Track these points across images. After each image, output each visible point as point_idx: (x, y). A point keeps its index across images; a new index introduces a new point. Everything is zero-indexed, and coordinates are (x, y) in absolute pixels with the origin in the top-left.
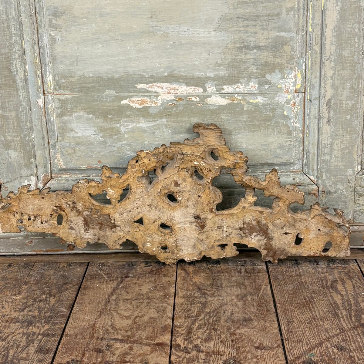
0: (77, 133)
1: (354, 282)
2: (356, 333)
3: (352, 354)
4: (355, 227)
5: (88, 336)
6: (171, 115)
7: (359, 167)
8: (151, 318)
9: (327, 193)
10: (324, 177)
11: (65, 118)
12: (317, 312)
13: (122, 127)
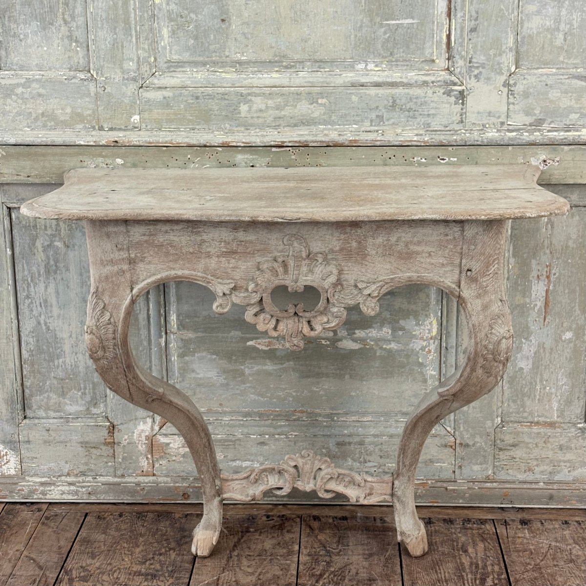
0: (198, 374)
1: (487, 544)
4: (495, 484)
6: (299, 358)
7: (499, 419)
8: (274, 575)
9: (465, 446)
10: (462, 429)
11: (187, 358)
12: (443, 573)
13: (246, 369)
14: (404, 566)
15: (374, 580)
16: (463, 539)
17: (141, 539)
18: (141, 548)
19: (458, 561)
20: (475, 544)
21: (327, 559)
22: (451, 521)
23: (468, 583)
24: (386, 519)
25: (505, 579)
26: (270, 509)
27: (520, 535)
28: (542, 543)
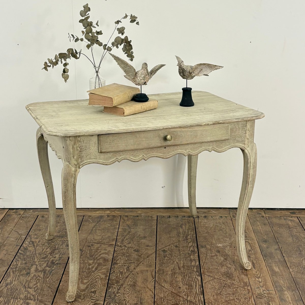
1: (190, 225)
2: (184, 242)
3: (180, 248)
5: (85, 241)
8: (109, 236)
12: (172, 234)
14: (158, 232)
15: (146, 237)
16: (181, 223)
17: (59, 224)
18: (58, 227)
19: (178, 230)
20: (185, 224)
21: (129, 230)
22: (177, 217)
23: (181, 238)
24: (153, 216)
25: (195, 236)
26: (109, 213)
27: (203, 221)
28: (211, 224)
